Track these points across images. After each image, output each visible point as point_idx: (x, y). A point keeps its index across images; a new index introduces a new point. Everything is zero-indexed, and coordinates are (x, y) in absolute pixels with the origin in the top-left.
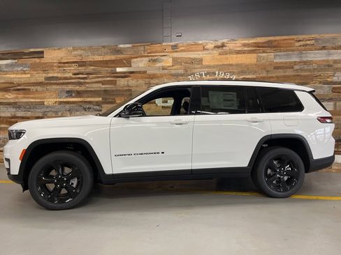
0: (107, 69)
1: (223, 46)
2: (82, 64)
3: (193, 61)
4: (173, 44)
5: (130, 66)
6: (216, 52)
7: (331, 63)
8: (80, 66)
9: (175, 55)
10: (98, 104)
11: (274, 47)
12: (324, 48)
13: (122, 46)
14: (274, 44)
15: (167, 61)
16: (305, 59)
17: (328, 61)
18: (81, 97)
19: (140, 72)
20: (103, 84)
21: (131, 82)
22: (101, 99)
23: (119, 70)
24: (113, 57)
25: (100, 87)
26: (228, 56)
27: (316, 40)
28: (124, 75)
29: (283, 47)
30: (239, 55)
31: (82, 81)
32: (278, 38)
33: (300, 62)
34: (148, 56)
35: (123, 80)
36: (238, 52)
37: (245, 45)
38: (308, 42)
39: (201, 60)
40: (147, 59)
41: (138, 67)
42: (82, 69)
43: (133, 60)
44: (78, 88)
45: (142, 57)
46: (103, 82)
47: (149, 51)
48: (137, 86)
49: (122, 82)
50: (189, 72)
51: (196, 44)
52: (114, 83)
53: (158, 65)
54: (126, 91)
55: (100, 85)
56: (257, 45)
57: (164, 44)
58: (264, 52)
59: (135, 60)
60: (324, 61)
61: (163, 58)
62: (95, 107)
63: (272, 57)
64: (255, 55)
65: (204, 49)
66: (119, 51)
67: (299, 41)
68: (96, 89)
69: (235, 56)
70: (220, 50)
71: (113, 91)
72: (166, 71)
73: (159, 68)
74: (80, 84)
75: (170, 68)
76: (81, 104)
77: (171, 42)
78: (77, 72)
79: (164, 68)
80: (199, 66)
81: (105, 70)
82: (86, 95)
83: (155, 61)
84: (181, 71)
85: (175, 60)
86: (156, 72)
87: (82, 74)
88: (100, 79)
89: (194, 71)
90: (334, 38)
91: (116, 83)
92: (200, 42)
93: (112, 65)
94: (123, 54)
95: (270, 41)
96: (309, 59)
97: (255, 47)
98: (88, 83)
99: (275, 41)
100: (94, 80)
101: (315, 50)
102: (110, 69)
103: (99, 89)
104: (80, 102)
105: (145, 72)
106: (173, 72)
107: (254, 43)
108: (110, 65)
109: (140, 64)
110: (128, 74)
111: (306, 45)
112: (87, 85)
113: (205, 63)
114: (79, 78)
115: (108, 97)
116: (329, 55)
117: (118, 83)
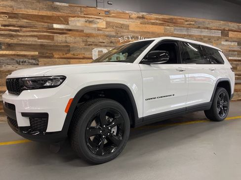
0: (43, 24)
1: (143, 18)
2: (13, 15)
3: (122, 26)
4: (106, 9)
5: (68, 24)
6: (139, 21)
7: (202, 37)
8: (10, 17)
9: (108, 19)
10: (33, 57)
11: (174, 23)
12: (199, 27)
13: (58, 4)
14: (174, 21)
15: (102, 24)
16: (190, 34)
17: (200, 36)
18: (12, 50)
19: (77, 31)
20: (38, 39)
21: (69, 39)
22: (37, 53)
23: (56, 26)
24: (49, 13)
25: (36, 41)
26: (147, 25)
27: (195, 22)
28: (62, 32)
29: (178, 24)
30: (153, 26)
31: (14, 33)
32: (176, 17)
33: (188, 35)
34: (85, 17)
35: (61, 36)
36: (153, 24)
37: (157, 19)
38: (191, 23)
39: (128, 26)
40: (84, 19)
41: (76, 26)
42: (13, 21)
43: (71, 19)
44: (8, 40)
45: (79, 17)
46: (39, 37)
47: (85, 13)
48: (75, 43)
49: (59, 38)
50: (119, 35)
51: (124, 13)
52: (52, 38)
53: (94, 26)
54: (64, 46)
55: (36, 39)
56: (165, 20)
57: (98, 8)
58: (168, 26)
59: (73, 19)
60: (199, 35)
61: (98, 20)
62: (31, 61)
63: (173, 30)
64: (163, 27)
65: (130, 18)
66: (56, 9)
67: (187, 21)
68: (30, 43)
69: (151, 26)
70: (141, 20)
71: (51, 46)
72: (101, 32)
73: (95, 29)
74: (11, 36)
75: (104, 29)
76: (12, 57)
77: (104, 8)
78: (7, 23)
79: (99, 30)
80: (127, 31)
81: (40, 25)
82: (19, 48)
83: (90, 22)
84: (113, 34)
85: (108, 23)
86: (93, 32)
87: (14, 26)
88: (35, 33)
89: (123, 34)
90: (204, 22)
92: (127, 12)
93: (49, 21)
94: (59, 11)
95: (171, 19)
96: (192, 34)
97: (163, 21)
98: (21, 36)
99: (174, 19)
100: (28, 34)
101: (195, 28)
102: (46, 24)
103: (33, 43)
104: (14, 55)
105: (82, 31)
106: (107, 33)
107: (163, 18)
108: (45, 21)
109: (77, 23)
110: (65, 31)
111: (191, 24)
112: (20, 38)
113: (131, 29)
114: (10, 30)
115: (46, 51)
116: (201, 32)
117: (55, 38)
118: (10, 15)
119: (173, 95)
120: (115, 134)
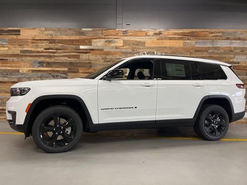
0: (72, 46)
1: (160, 33)
2: (52, 41)
3: (138, 43)
4: (124, 30)
5: (91, 45)
6: (155, 38)
7: (233, 49)
8: (50, 43)
9: (126, 38)
10: (64, 72)
11: (196, 36)
12: (228, 39)
13: (84, 29)
14: (196, 34)
15: (119, 43)
16: (215, 46)
17: (230, 48)
18: (50, 67)
19: (98, 50)
21: (91, 57)
22: (67, 69)
23: (81, 47)
24: (77, 38)
25: (66, 60)
26: (164, 41)
27: (223, 33)
28: (86, 52)
29: (200, 36)
30: (171, 41)
31: (52, 54)
32: (198, 30)
33: (212, 48)
34: (104, 38)
35: (85, 55)
36: (171, 39)
37: (175, 34)
38: (218, 34)
39: (144, 43)
40: (104, 40)
41: (97, 46)
42: (52, 45)
43: (93, 41)
44: (48, 60)
45: (100, 38)
46: (69, 57)
47: (105, 34)
48: (96, 60)
49: (84, 57)
50: (135, 51)
51: (140, 31)
52: (78, 57)
53: (113, 45)
54: (87, 63)
55: (67, 58)
56: (184, 34)
57: (117, 30)
58: (188, 39)
59: (95, 40)
60: (228, 47)
61: (116, 40)
62: (62, 75)
63: (194, 43)
64: (182, 41)
65: (147, 35)
66: (82, 33)
67: (212, 33)
68: (63, 61)
69: (168, 41)
70: (158, 36)
71: (77, 63)
72: (118, 50)
73: (113, 47)
74: (50, 57)
75: (121, 48)
76: (50, 72)
77: (122, 28)
78: (46, 47)
79: (116, 48)
80: (143, 47)
81: (70, 47)
82: (54, 66)
83: (109, 42)
84: (130, 51)
85: (125, 42)
86: (112, 50)
87: (52, 49)
88: (66, 54)
89: (139, 50)
90: (235, 33)
91: (79, 57)
92: (144, 30)
93: (77, 44)
94: (85, 35)
95: (192, 32)
96: (218, 46)
97: (182, 35)
98: (57, 56)
99: (196, 32)
100: (62, 54)
101: (223, 40)
102: (75, 46)
103: (65, 61)
104: (51, 71)
105: (102, 50)
106: (124, 50)
107: (182, 33)
108: (74, 44)
109: (98, 44)
110: (88, 51)
111: (217, 36)
112: (56, 58)
113: (147, 45)
114: (50, 52)
115: (73, 67)
116: (231, 43)
117: (81, 57)
118: (50, 41)
119: (136, 108)
120: (69, 133)
